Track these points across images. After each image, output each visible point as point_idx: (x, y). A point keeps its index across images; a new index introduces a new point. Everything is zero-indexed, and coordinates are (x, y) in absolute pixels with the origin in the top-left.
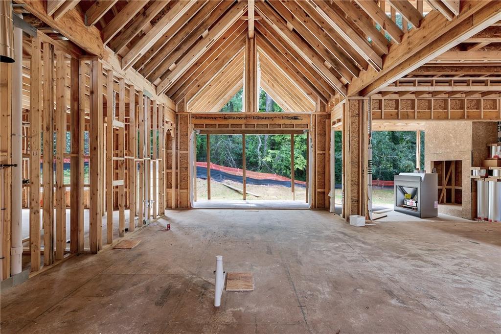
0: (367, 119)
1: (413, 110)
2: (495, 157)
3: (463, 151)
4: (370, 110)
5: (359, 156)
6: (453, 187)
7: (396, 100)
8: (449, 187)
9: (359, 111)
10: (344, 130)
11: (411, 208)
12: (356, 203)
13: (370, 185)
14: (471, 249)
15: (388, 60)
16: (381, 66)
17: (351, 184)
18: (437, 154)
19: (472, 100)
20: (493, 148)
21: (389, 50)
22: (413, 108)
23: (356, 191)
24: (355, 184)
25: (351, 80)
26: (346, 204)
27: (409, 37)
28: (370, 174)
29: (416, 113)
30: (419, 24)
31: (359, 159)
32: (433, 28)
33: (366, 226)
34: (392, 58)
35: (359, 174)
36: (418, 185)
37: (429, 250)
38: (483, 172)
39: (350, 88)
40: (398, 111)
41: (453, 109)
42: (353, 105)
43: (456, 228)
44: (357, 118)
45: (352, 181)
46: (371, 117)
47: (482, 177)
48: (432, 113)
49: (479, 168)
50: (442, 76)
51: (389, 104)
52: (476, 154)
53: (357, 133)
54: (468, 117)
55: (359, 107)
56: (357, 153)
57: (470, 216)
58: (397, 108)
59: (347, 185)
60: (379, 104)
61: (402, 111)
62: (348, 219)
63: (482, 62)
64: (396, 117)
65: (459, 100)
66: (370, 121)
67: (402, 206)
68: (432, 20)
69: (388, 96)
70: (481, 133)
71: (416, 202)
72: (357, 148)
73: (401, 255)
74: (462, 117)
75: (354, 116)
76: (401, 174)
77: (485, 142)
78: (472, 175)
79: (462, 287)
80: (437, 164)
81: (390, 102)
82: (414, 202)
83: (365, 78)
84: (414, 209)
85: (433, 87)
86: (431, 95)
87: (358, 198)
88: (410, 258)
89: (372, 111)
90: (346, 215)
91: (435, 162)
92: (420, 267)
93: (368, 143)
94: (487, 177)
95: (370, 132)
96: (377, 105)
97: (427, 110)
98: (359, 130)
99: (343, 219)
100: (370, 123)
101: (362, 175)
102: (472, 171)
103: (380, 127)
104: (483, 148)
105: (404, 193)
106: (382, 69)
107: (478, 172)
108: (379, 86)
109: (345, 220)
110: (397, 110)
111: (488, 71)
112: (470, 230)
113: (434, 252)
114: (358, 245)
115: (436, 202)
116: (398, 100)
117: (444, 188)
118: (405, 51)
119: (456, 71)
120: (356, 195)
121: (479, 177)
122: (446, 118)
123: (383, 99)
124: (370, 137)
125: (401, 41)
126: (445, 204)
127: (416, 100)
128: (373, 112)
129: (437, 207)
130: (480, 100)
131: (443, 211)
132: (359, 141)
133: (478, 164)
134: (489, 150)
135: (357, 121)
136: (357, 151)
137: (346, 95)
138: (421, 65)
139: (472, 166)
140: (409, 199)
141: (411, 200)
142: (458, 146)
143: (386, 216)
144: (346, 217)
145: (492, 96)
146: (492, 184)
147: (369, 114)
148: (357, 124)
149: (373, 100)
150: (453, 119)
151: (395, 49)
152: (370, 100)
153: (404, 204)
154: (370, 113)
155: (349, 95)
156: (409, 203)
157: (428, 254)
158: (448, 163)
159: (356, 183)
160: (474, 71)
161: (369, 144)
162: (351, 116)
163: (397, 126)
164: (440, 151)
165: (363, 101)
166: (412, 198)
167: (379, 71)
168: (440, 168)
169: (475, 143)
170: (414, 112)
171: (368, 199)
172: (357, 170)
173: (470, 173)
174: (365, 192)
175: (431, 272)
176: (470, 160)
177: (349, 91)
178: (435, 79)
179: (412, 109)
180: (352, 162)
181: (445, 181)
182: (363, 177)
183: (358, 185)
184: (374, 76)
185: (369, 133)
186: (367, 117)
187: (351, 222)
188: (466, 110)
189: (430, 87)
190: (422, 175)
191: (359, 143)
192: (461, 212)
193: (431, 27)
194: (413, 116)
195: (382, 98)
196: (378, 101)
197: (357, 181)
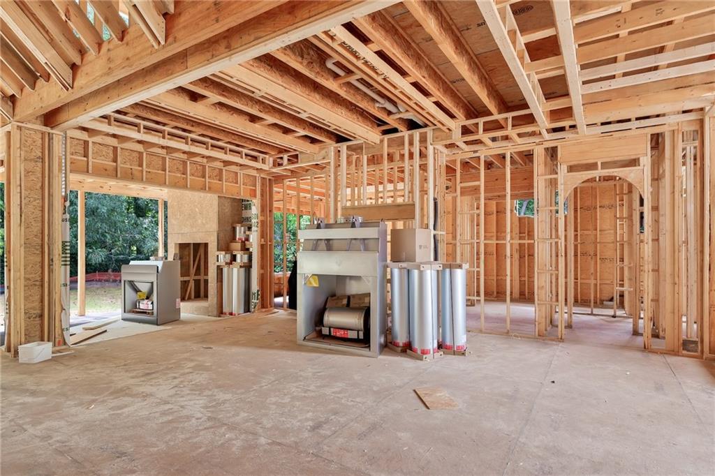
0: (60, 170)
1: (140, 168)
2: (239, 239)
3: (210, 232)
4: (65, 155)
5: (43, 233)
6: (202, 277)
7: (114, 147)
8: (197, 278)
9: (43, 153)
10: (9, 183)
11: (145, 313)
12: (38, 319)
13: (65, 285)
14: (200, 359)
15: (81, 77)
16: (71, 82)
17: (25, 286)
18: (182, 234)
19: (215, 169)
20: (238, 228)
21: (82, 60)
22: (141, 165)
23: (37, 297)
24: (35, 285)
25: (22, 90)
26: (12, 324)
27: (109, 50)
28: (66, 265)
29: (144, 173)
30: (121, 35)
31: (43, 240)
32: (138, 49)
33: (53, 359)
34: (87, 74)
35: (42, 267)
36: (153, 279)
37: (148, 374)
38: (228, 257)
39: (18, 104)
40: (117, 166)
41: (193, 175)
42: (30, 140)
43: (195, 332)
44: (39, 164)
45: (27, 279)
46: (68, 167)
47: (227, 263)
48: (167, 177)
49: (224, 253)
50: (176, 128)
51: (102, 151)
52: (222, 235)
53: (40, 191)
54: (210, 188)
55: (43, 145)
56: (39, 228)
57: (215, 313)
58: (115, 160)
59: (15, 288)
60: (84, 148)
61: (122, 165)
62: (16, 353)
63: (213, 122)
64: (114, 174)
65: (200, 165)
66: (66, 174)
67: (133, 312)
68: (137, 37)
69: (98, 137)
70: (227, 210)
71: (152, 303)
72: (40, 219)
73: (97, 397)
74: (203, 189)
75: (31, 160)
76: (132, 263)
77: (230, 221)
78: (218, 261)
79: (170, 418)
80: (183, 247)
81: (105, 149)
82: (150, 303)
83: (45, 95)
84: (149, 313)
85: (166, 140)
86: (165, 150)
87: (42, 309)
88: (112, 397)
89: (69, 156)
90: (12, 346)
91: (180, 244)
92: (120, 409)
93: (61, 211)
94: (231, 263)
95: (66, 192)
96: (80, 149)
97: (160, 172)
98: (42, 187)
99: (8, 354)
100: (66, 177)
101: (49, 268)
102: (218, 256)
103: (101, 187)
104: (229, 228)
105: (137, 290)
106: (72, 88)
107: (223, 257)
108: (76, 117)
109: (11, 355)
110: (115, 164)
111: (226, 137)
112: (207, 332)
113: (154, 375)
114: (18, 402)
115: (178, 300)
116: (117, 147)
117: (191, 279)
118: (105, 71)
119: (193, 126)
120: (37, 304)
121: (224, 264)
122: (185, 187)
123: (91, 140)
124: (65, 201)
125: (99, 53)
126: (193, 300)
127: (145, 154)
128: (71, 159)
129: (179, 305)
130: (222, 170)
131: (188, 310)
132: (43, 207)
133: (224, 248)
134: (234, 229)
135: (39, 169)
136: (40, 224)
137: (13, 118)
138: (137, 101)
139: (218, 250)
140: (143, 299)
141: (146, 301)
142: (204, 225)
143: (106, 331)
144: (12, 350)
145: (233, 168)
146: (235, 270)
147: (63, 161)
148: (40, 175)
149: (71, 138)
150: (193, 188)
151: (91, 62)
152: (66, 138)
153: (136, 308)
154: (66, 159)
155: (17, 118)
156: (145, 305)
157: (143, 381)
158: (197, 246)
159: (38, 283)
160: (212, 132)
161: (64, 214)
162: (25, 160)
163: (130, 189)
164: (186, 230)
165: (50, 137)
166: (147, 298)
167: (67, 89)
168: (187, 253)
169: (221, 222)
170: (142, 171)
171: (63, 309)
172: (39, 259)
173: (216, 259)
174: (56, 297)
175: (136, 410)
176: (216, 244)
177: (18, 110)
178: (167, 129)
179: (139, 166)
180: (27, 245)
181: (193, 271)
182: (50, 271)
183: (42, 286)
184: (60, 96)
185: (63, 194)
186: (60, 165)
187: (22, 358)
188: (207, 180)
189: (161, 139)
190: (160, 264)
191: (43, 211)
192: (207, 308)
193: (136, 47)
194: (141, 177)
195: (87, 139)
196: (82, 142)
197: (39, 279)
